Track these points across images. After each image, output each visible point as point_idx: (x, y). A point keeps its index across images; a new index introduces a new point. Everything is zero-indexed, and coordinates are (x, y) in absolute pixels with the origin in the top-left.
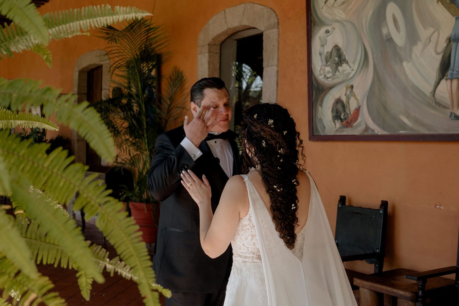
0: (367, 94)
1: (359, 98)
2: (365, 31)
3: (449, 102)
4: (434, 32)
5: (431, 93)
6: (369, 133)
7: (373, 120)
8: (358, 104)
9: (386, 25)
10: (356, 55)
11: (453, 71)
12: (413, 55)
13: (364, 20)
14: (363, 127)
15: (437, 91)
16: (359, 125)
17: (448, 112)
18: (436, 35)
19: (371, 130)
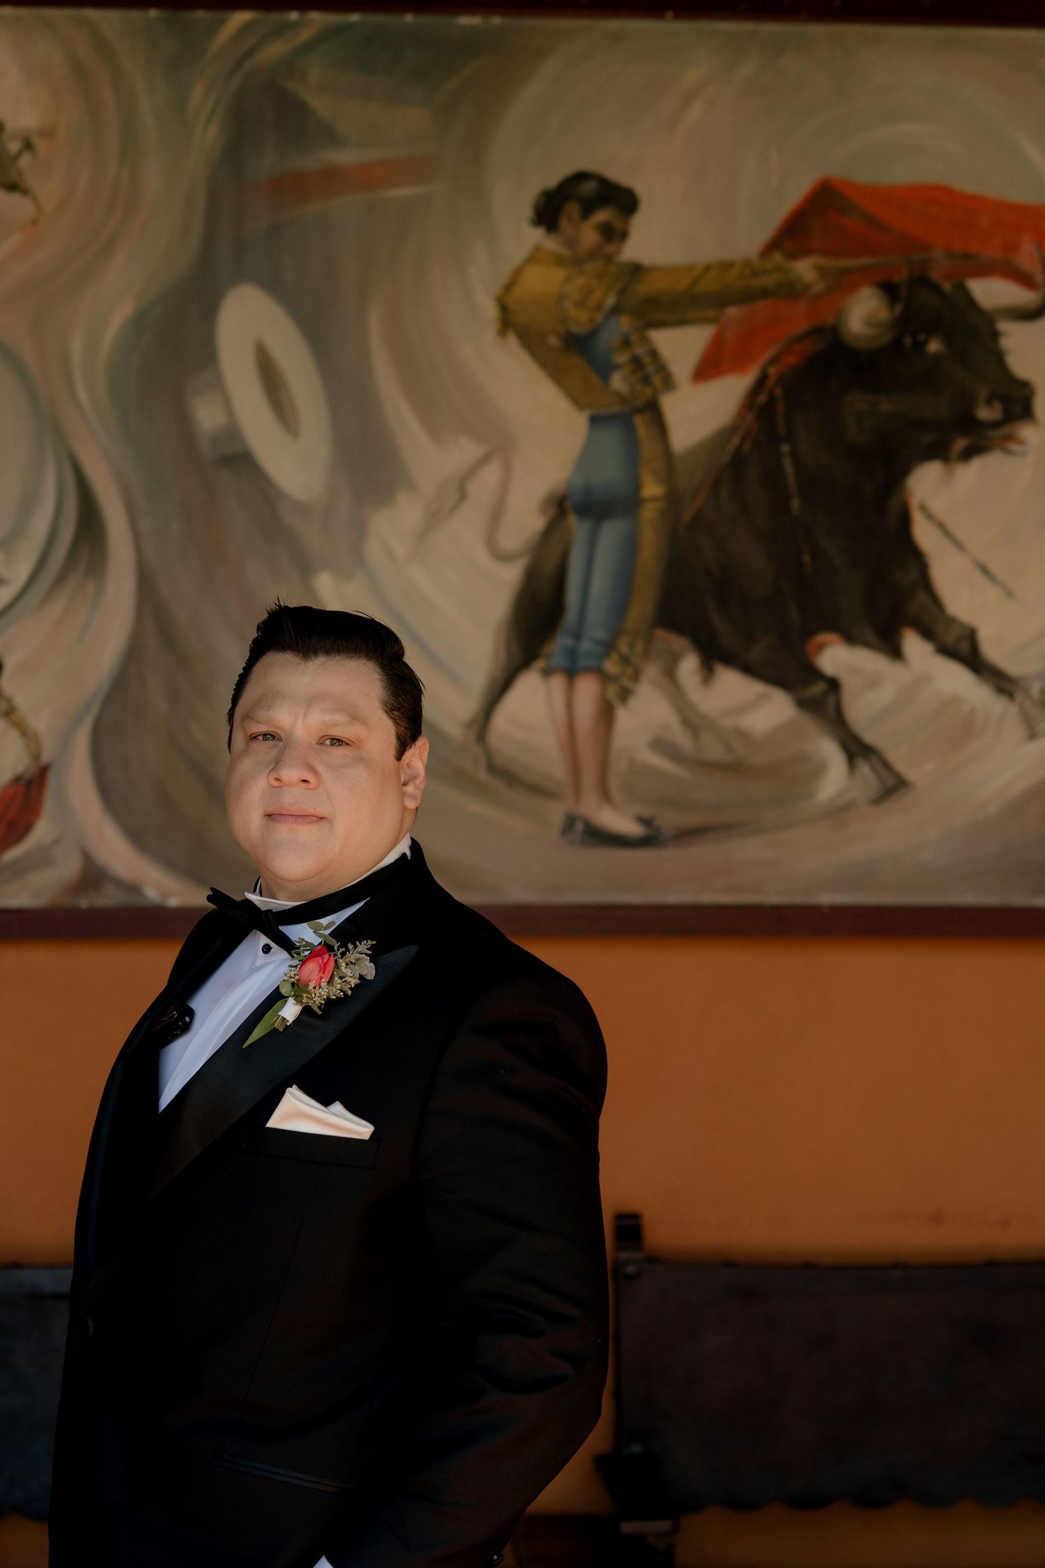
0: (95, 709)
1: (41, 723)
2: (82, 394)
3: (554, 766)
4: (484, 461)
5: (469, 725)
6: (109, 898)
7: (136, 837)
8: (36, 756)
9: (218, 385)
10: (27, 505)
11: (578, 636)
12: (373, 549)
13: (77, 344)
14: (68, 868)
15: (502, 719)
16: (43, 858)
17: (556, 812)
18: (491, 475)
19: (118, 883)
